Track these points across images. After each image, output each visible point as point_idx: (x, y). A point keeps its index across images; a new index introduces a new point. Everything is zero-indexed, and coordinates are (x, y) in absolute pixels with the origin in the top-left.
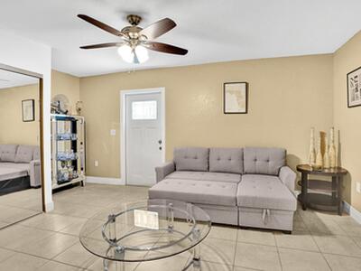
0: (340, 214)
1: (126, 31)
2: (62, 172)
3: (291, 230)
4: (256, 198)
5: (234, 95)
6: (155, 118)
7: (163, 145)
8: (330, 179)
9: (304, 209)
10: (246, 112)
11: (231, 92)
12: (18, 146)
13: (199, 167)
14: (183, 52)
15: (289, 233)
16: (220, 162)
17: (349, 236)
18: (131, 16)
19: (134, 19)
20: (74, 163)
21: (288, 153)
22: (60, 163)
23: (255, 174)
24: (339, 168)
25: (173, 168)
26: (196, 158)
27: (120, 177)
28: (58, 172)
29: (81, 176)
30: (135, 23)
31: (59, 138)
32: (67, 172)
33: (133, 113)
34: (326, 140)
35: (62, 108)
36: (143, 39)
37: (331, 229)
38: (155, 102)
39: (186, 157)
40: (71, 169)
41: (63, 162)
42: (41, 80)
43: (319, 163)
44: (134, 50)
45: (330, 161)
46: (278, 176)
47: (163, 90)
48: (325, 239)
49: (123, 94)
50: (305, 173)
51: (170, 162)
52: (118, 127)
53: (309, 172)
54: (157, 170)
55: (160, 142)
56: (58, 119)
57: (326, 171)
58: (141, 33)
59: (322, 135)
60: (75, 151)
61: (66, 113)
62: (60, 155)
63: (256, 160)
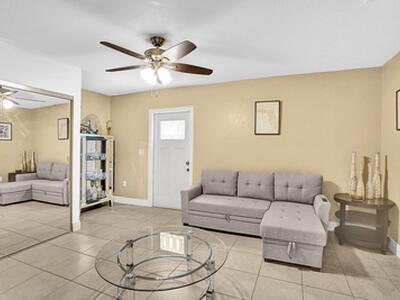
0: (384, 253)
1: (149, 53)
2: (92, 191)
3: (320, 266)
4: (281, 229)
5: (266, 115)
6: (183, 138)
7: (191, 167)
8: (374, 212)
9: (341, 244)
10: (279, 134)
11: (264, 112)
12: (53, 164)
13: (226, 191)
14: (208, 72)
15: (318, 270)
16: (250, 186)
17: (391, 280)
18: (155, 38)
19: (157, 40)
20: (103, 182)
21: (325, 179)
22: (89, 182)
23: (287, 201)
24: (386, 199)
25: (200, 191)
26: (223, 182)
27: (147, 198)
28: (87, 192)
29: (109, 195)
30: (158, 45)
31: (89, 158)
32: (96, 191)
33: (162, 133)
34: (370, 166)
35: (93, 128)
36: (165, 61)
37: (368, 270)
38: (183, 121)
39: (213, 181)
40: (100, 189)
41: (92, 181)
42: (72, 101)
43: (360, 193)
44: (156, 73)
45: (375, 191)
46: (312, 204)
47: (191, 109)
48: (361, 281)
49: (151, 113)
50: (343, 203)
51: (197, 185)
52: (146, 147)
53: (347, 203)
54: (182, 193)
55: (188, 163)
56: (88, 138)
57: (369, 202)
58: (164, 54)
59: (366, 160)
60: (104, 171)
61: (96, 133)
62: (90, 174)
63: (287, 186)
